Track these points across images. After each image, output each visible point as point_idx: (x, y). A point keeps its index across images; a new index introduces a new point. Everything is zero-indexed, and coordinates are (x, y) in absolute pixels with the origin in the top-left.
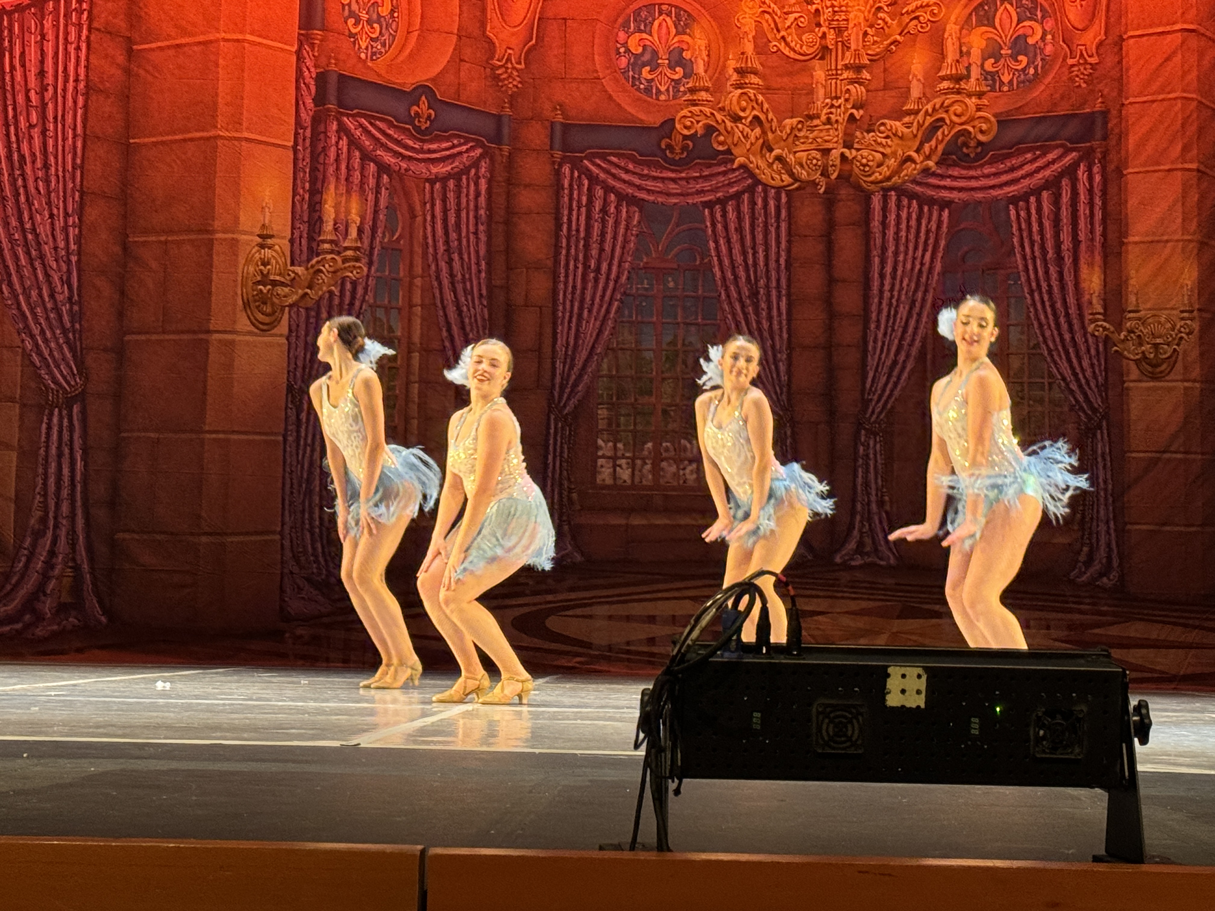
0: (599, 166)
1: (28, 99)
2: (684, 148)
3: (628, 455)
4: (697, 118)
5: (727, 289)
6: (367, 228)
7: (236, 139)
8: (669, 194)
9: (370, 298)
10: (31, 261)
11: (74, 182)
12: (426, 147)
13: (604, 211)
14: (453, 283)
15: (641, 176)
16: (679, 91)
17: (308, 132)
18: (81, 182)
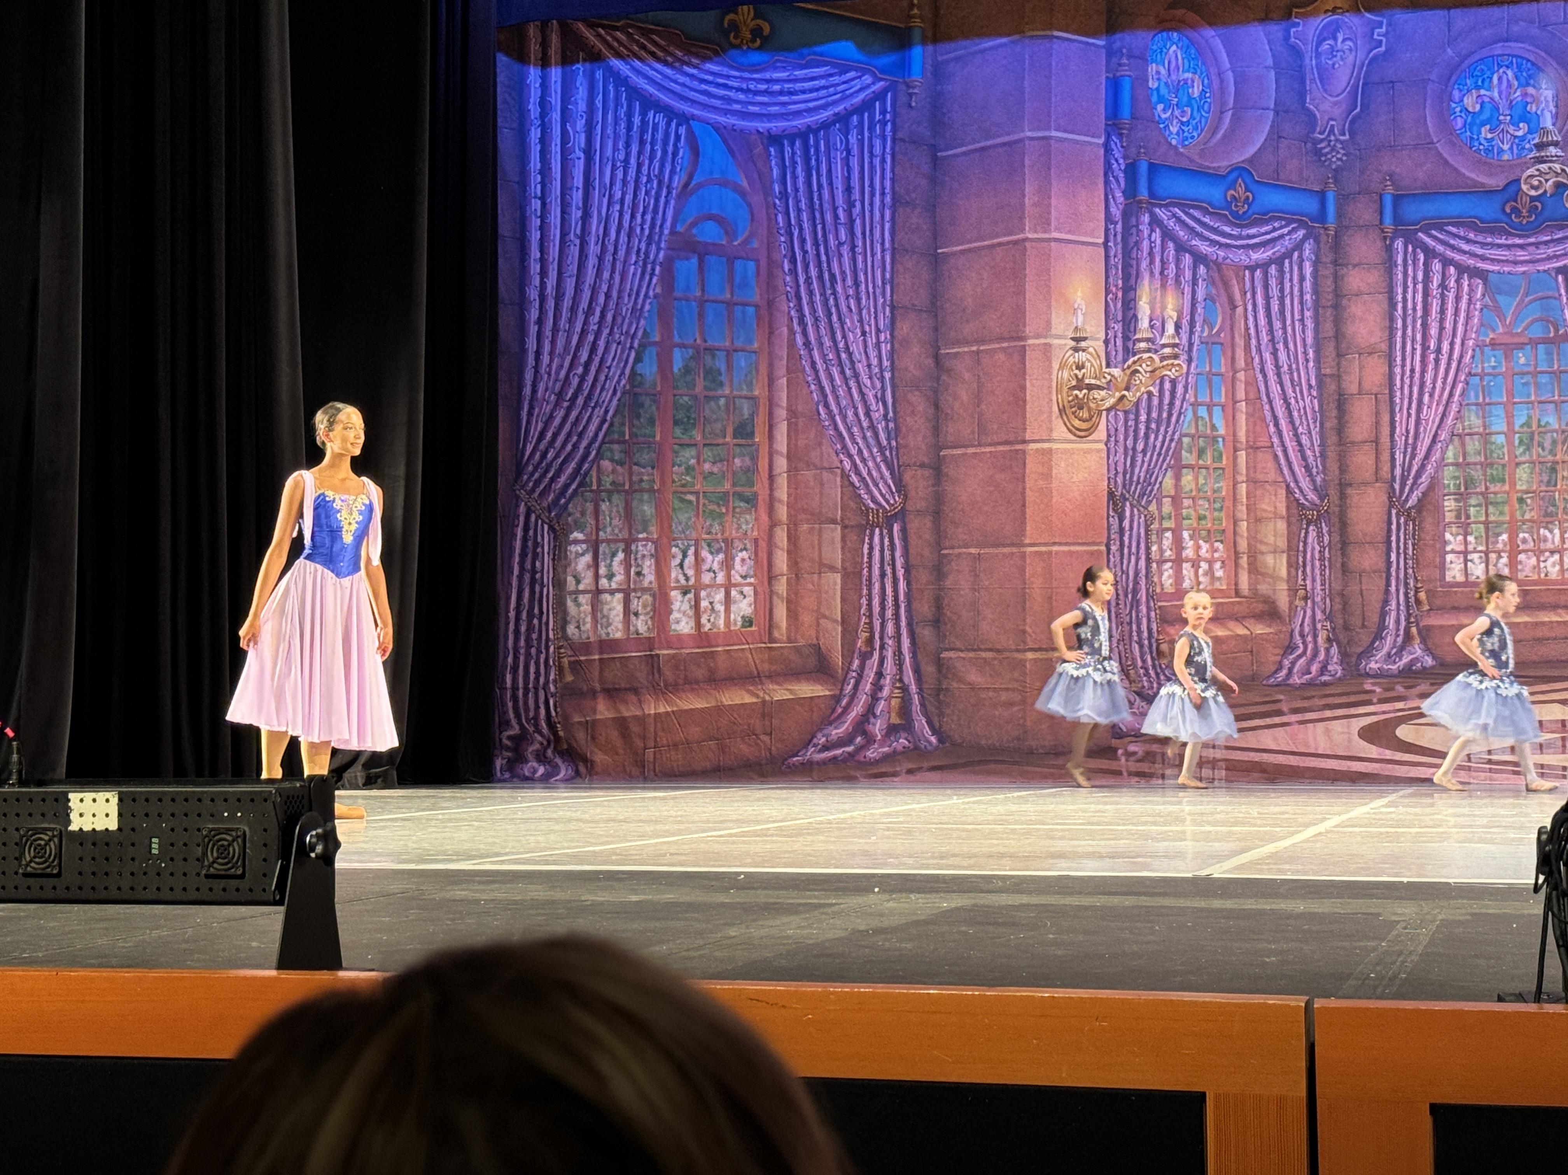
0: (1435, 238)
1: (836, 217)
2: (1533, 210)
3: (1480, 548)
4: (1547, 177)
6: (1185, 323)
7: (1044, 240)
8: (1516, 263)
9: (1190, 396)
10: (846, 380)
11: (884, 297)
12: (1245, 232)
13: (1443, 286)
14: (1279, 375)
15: (1483, 245)
16: (1523, 148)
17: (1119, 227)
18: (892, 296)
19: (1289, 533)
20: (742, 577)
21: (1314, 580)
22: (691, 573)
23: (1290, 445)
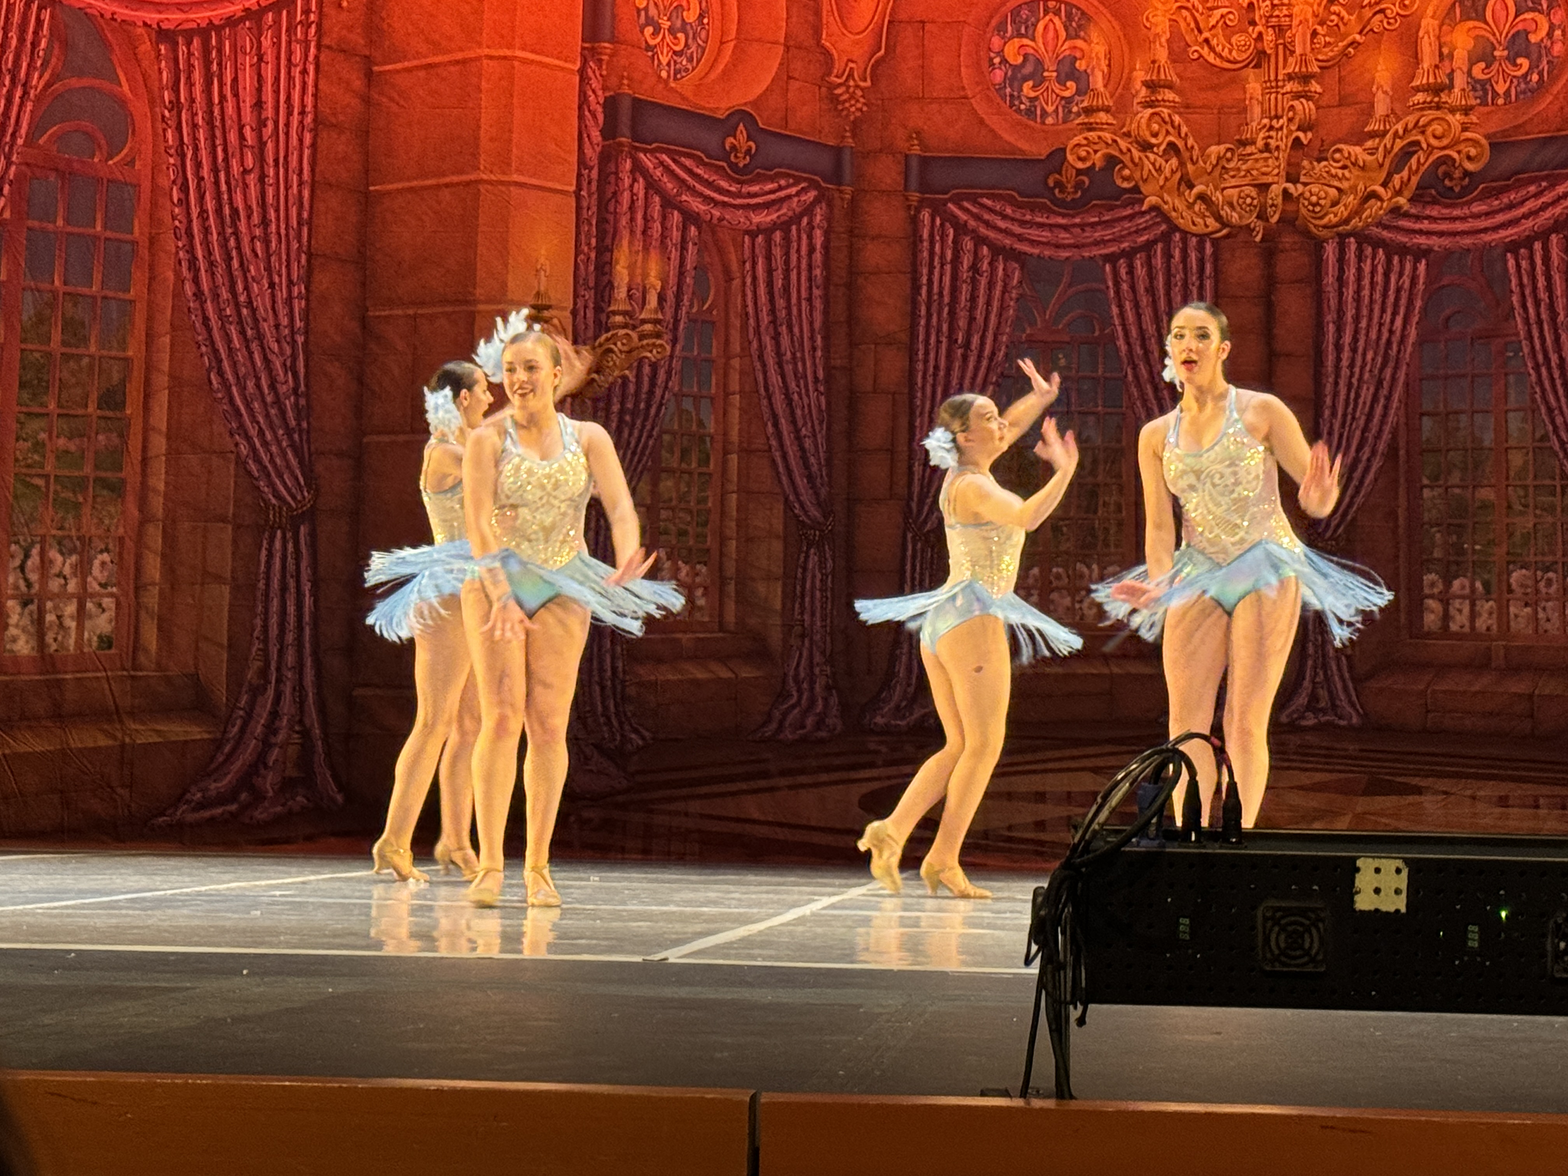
0: (966, 210)
1: (242, 137)
2: (1078, 185)
4: (1096, 147)
5: (1135, 368)
6: (670, 295)
7: (502, 183)
8: (1058, 246)
9: (674, 384)
10: (246, 341)
11: (299, 242)
12: (745, 189)
14: (780, 364)
15: (1023, 223)
16: (1070, 112)
17: (595, 174)
18: (309, 241)
19: (785, 556)
20: (100, 585)
21: (813, 614)
22: (34, 577)
23: (792, 451)
